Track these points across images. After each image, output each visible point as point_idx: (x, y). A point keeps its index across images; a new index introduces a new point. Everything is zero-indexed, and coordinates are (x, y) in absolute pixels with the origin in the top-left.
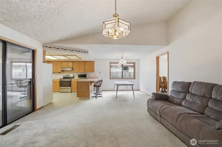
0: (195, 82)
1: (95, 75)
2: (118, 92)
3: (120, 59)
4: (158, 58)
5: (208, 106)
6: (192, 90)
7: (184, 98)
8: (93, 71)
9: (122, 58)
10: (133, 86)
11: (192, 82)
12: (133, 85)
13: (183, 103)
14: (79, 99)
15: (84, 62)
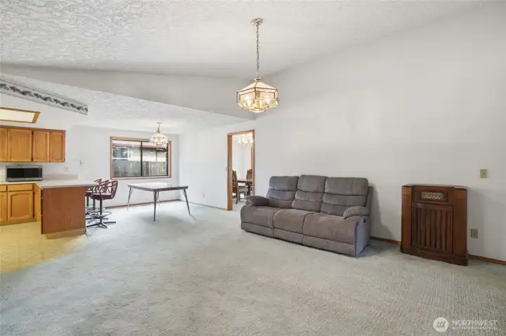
0: (303, 176)
1: (67, 169)
2: (157, 205)
3: (153, 134)
4: (230, 137)
5: (322, 202)
6: (303, 185)
7: (293, 198)
8: (62, 159)
9: (158, 131)
10: (186, 190)
11: (299, 176)
12: (187, 187)
13: (293, 204)
14: (48, 238)
15: (31, 132)
